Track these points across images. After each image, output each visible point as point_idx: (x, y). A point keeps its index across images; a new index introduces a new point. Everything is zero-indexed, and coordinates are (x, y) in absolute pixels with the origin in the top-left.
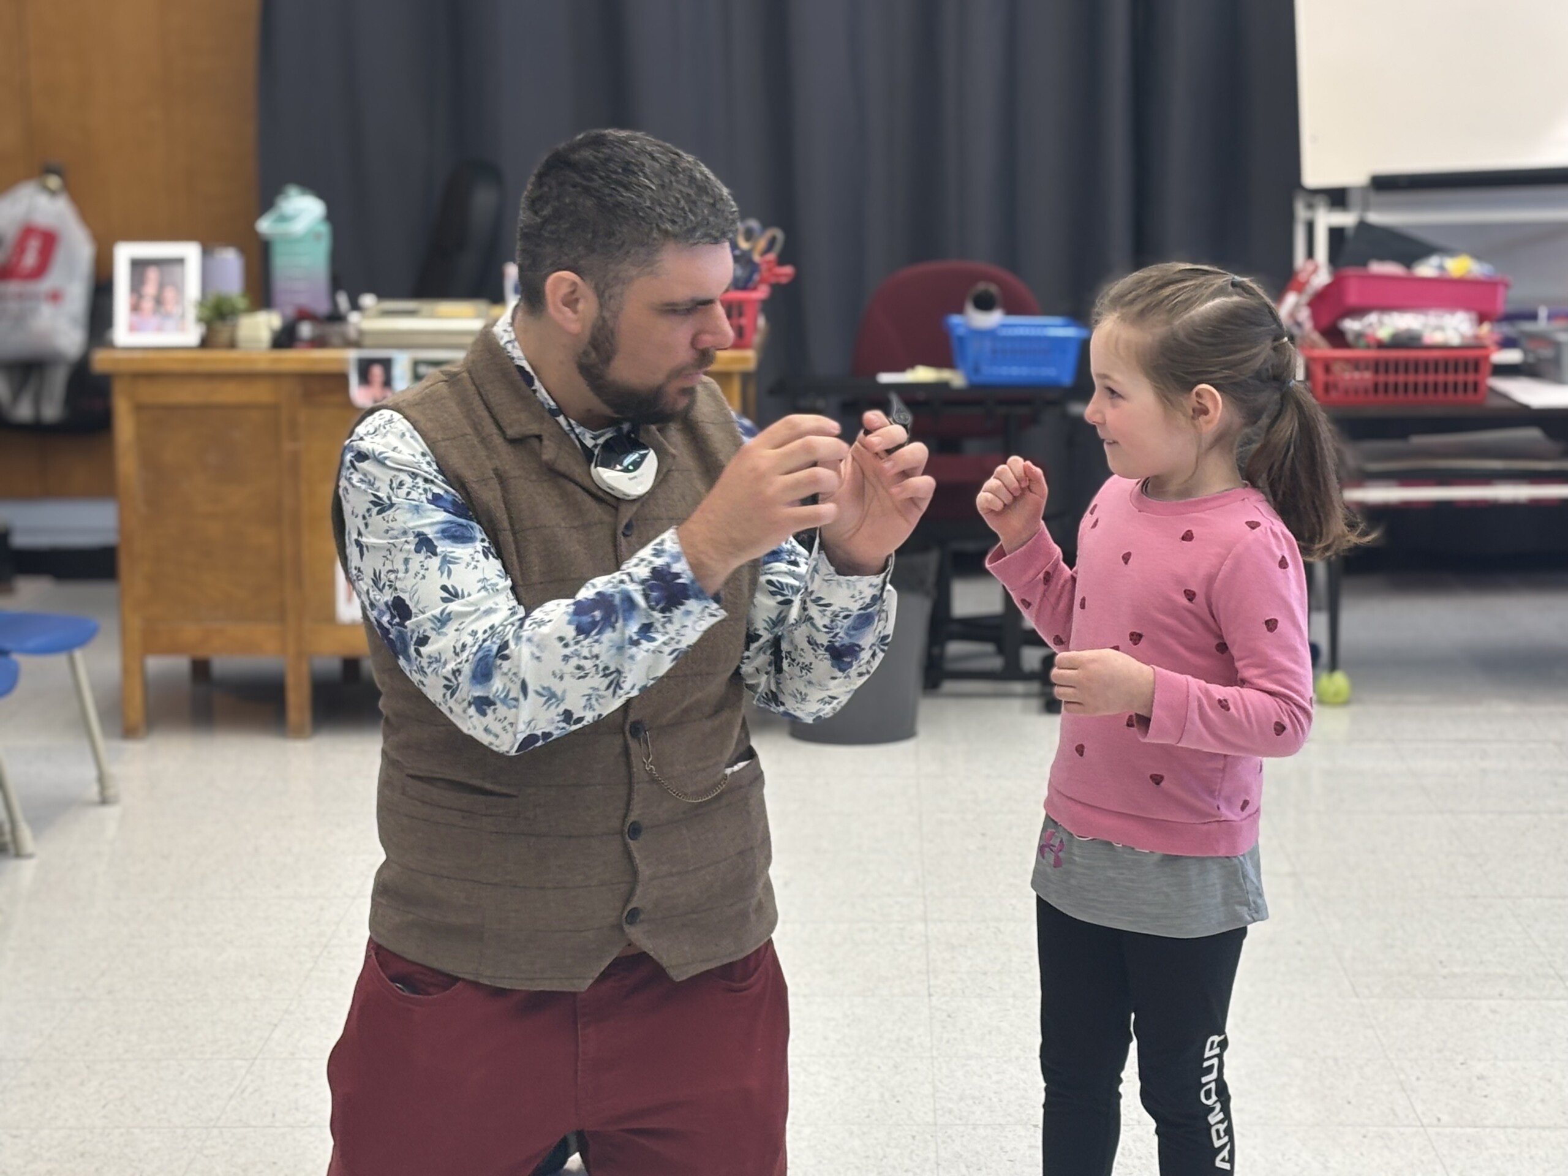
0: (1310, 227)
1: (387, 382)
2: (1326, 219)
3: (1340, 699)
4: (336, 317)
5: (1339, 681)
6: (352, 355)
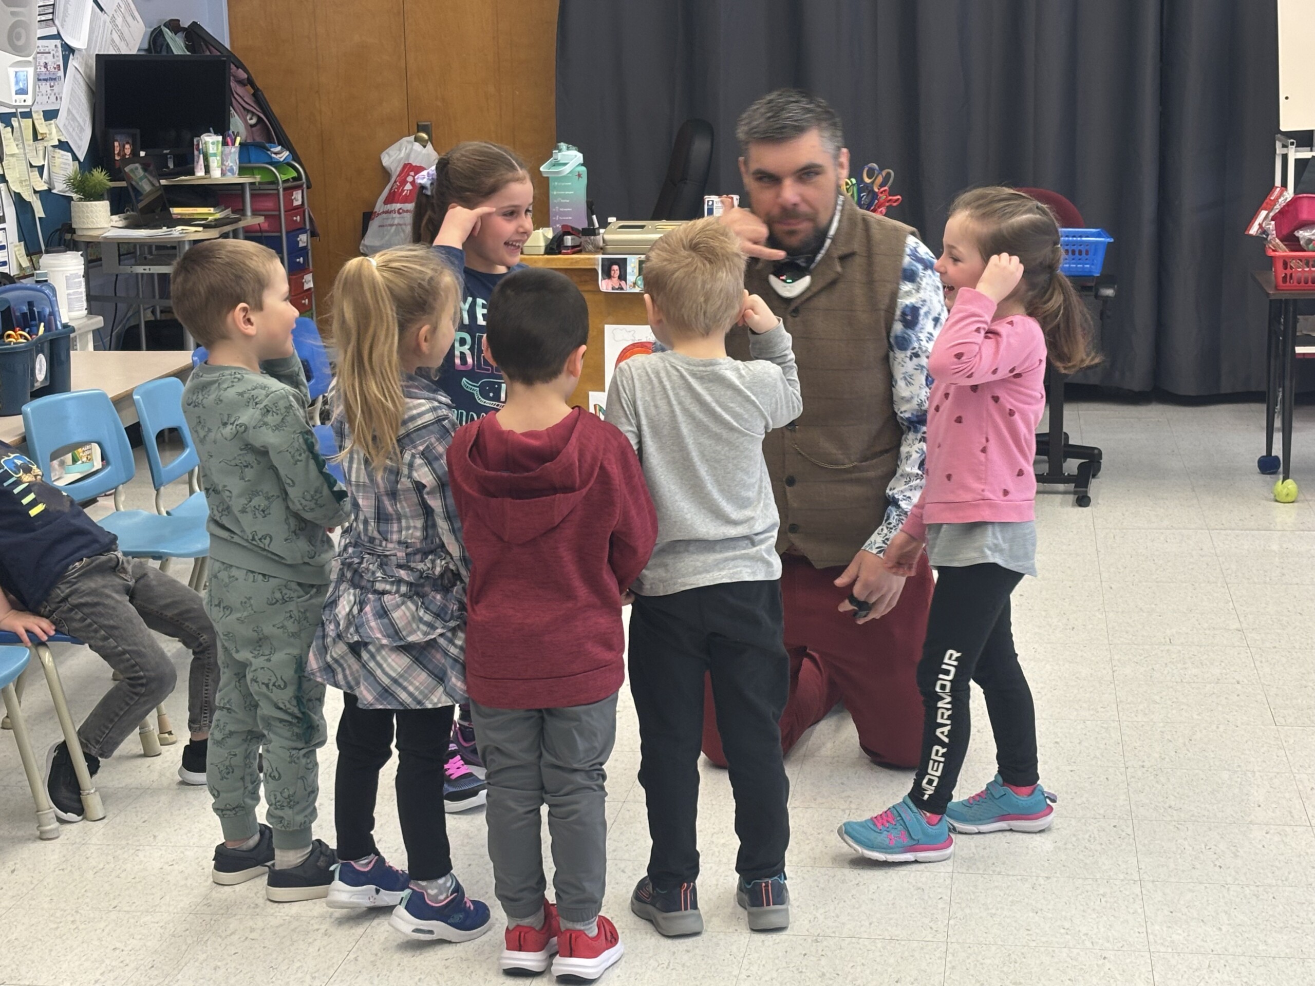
1: (623, 277)
2: (1295, 154)
3: (1290, 499)
4: (590, 232)
5: (1290, 485)
6: (600, 257)
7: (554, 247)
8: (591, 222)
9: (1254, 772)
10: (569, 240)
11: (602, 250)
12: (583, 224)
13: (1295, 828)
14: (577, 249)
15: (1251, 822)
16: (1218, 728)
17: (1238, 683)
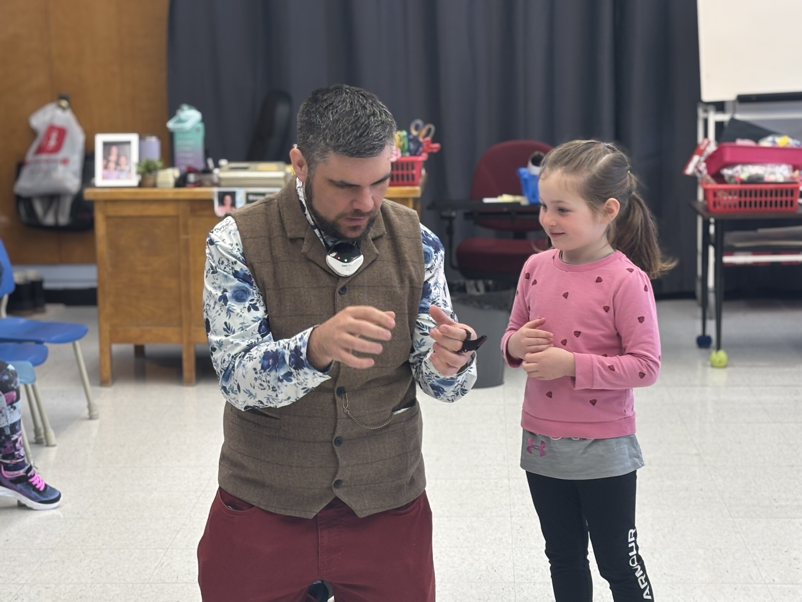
0: (706, 121)
1: (233, 204)
2: (714, 117)
3: (722, 364)
4: (207, 171)
5: (722, 355)
6: (216, 190)
7: (181, 182)
8: (207, 164)
9: (720, 550)
10: (192, 178)
11: (217, 185)
12: (200, 166)
13: (755, 586)
14: (198, 184)
15: (723, 583)
16: (691, 520)
17: (701, 490)
